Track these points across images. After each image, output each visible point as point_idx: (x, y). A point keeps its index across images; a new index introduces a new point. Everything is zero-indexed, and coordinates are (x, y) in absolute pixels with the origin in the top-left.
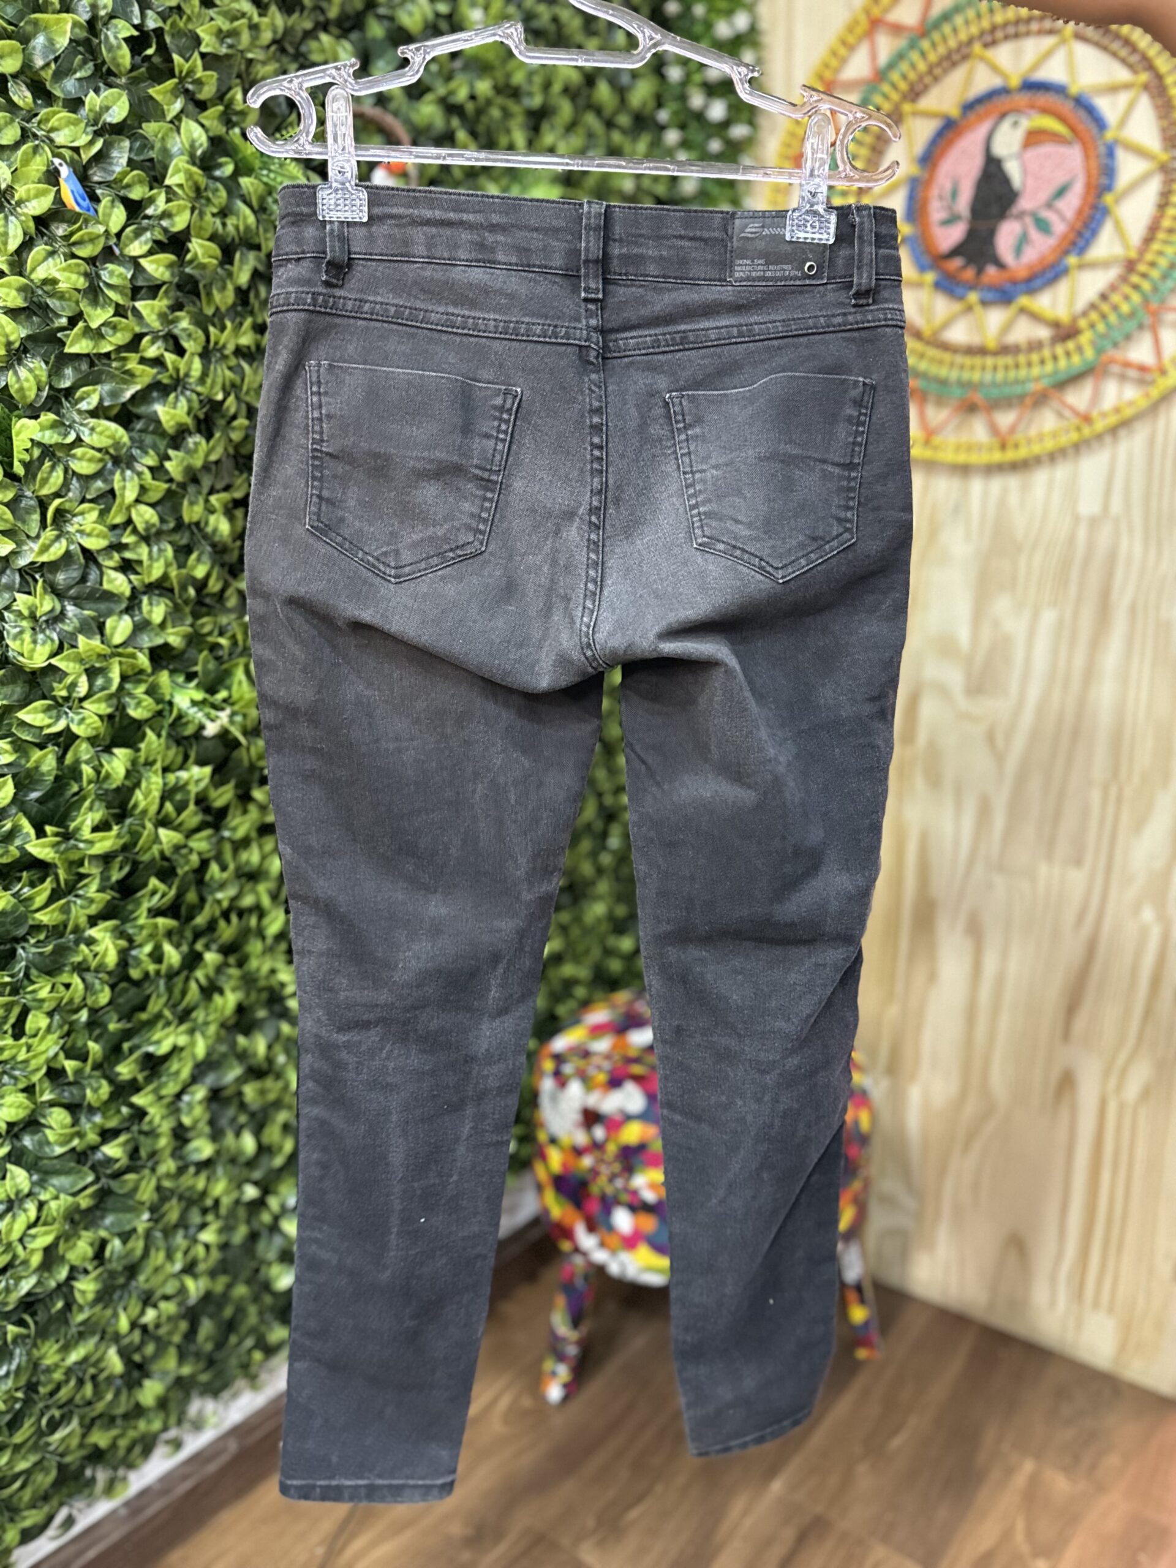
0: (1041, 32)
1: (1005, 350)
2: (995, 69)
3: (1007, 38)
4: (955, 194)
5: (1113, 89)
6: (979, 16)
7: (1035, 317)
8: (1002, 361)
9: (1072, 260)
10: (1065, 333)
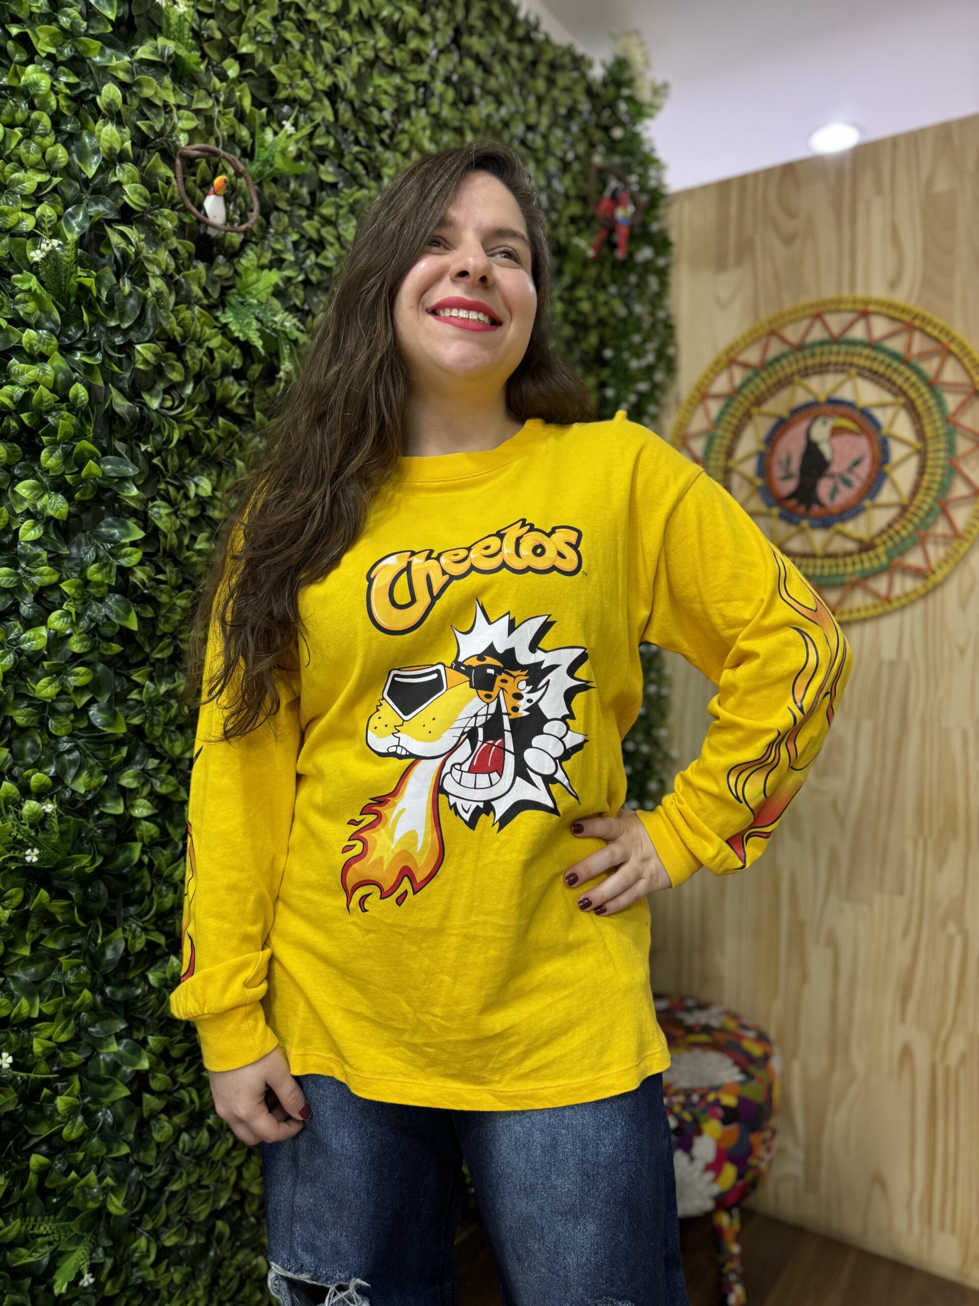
0: (836, 371)
1: (828, 556)
2: (808, 390)
3: (815, 373)
4: (789, 461)
5: (883, 406)
6: (797, 361)
7: (846, 536)
8: (827, 562)
9: (867, 503)
10: (866, 546)
